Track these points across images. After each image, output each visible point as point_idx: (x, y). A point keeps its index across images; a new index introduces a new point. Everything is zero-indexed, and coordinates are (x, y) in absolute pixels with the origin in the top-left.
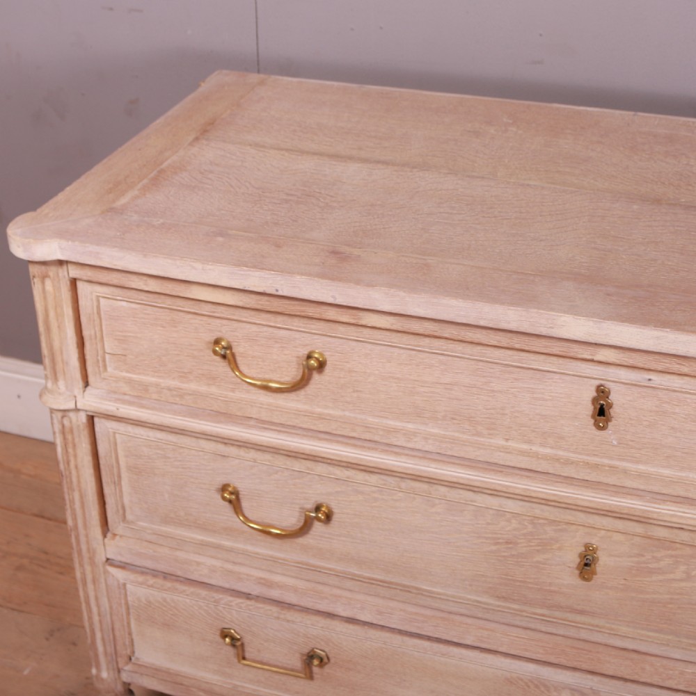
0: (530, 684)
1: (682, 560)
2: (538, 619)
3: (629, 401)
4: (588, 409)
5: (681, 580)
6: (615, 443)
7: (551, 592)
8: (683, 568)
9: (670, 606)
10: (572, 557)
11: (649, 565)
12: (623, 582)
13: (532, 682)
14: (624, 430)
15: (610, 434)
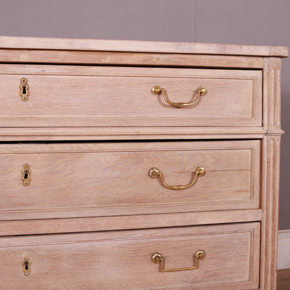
0: (6, 254)
1: (68, 163)
2: (5, 213)
3: (36, 84)
4: (19, 91)
5: (69, 174)
6: (32, 106)
7: (11, 197)
8: (69, 167)
9: (67, 190)
10: (19, 174)
11: (54, 170)
12: (44, 182)
13: (7, 252)
14: (35, 99)
15: (29, 103)
